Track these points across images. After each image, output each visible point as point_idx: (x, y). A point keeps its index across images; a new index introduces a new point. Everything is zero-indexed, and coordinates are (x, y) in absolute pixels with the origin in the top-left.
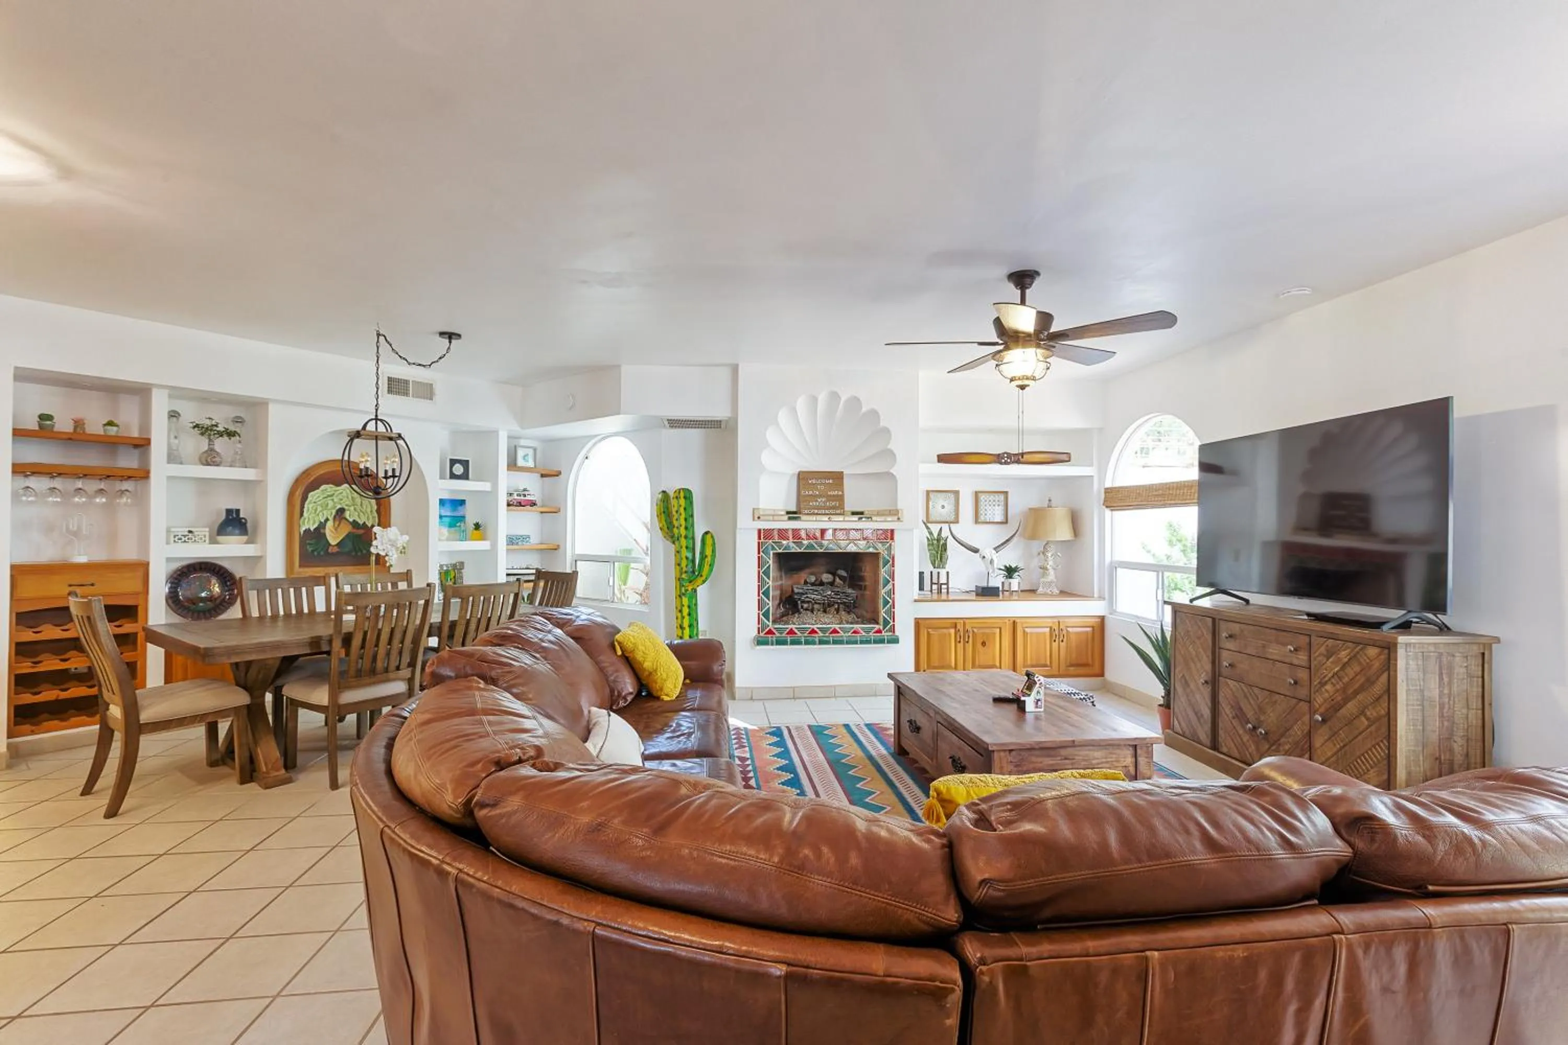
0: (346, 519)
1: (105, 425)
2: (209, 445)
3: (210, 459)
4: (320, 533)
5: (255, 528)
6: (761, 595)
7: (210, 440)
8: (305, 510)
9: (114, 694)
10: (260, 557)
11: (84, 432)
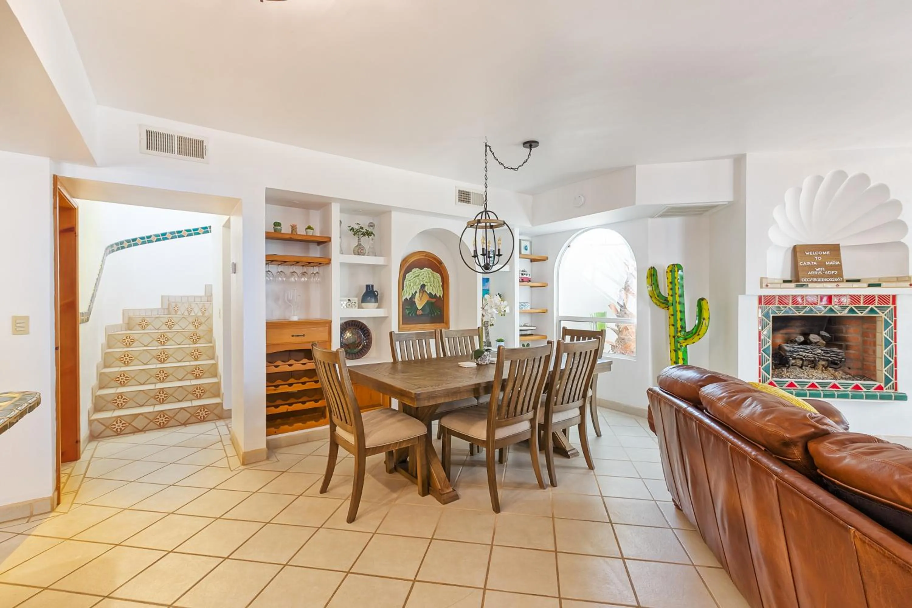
0: (426, 292)
1: (306, 229)
2: (359, 241)
3: (359, 251)
4: (412, 300)
5: (382, 298)
6: (762, 352)
7: (359, 239)
8: (405, 285)
9: (347, 423)
10: (385, 318)
11: (297, 234)
